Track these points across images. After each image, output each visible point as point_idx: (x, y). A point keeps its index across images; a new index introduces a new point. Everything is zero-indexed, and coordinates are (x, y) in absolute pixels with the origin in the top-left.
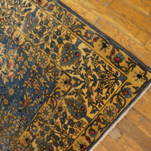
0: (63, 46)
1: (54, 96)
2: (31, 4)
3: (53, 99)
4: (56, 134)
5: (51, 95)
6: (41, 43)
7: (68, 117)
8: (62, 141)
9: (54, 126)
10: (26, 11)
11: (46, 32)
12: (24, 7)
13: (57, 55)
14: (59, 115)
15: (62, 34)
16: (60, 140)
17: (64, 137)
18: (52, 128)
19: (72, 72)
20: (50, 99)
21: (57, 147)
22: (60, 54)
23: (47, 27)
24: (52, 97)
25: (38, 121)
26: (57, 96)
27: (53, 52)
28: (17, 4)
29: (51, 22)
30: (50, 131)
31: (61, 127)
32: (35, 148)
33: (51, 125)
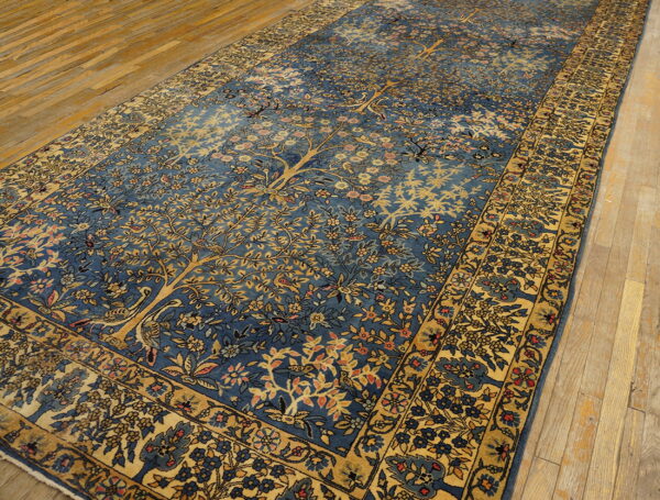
0: (434, 456)
1: (313, 453)
2: (506, 367)
3: (305, 453)
4: (214, 472)
5: (312, 445)
6: (424, 407)
7: (264, 494)
8: (198, 489)
9: (235, 462)
10: (486, 357)
11: (453, 415)
12: (493, 351)
13: (409, 445)
14: (263, 471)
15: (460, 450)
16: (201, 485)
17: (212, 494)
18: (226, 460)
19: (384, 487)
20: (304, 446)
21: (176, 478)
22: (414, 453)
23: (463, 415)
24: (309, 448)
25: (241, 426)
26: (316, 460)
27: (413, 437)
28: (500, 332)
29: (478, 425)
30: (218, 454)
31: (233, 480)
32: (162, 422)
33: (235, 455)
